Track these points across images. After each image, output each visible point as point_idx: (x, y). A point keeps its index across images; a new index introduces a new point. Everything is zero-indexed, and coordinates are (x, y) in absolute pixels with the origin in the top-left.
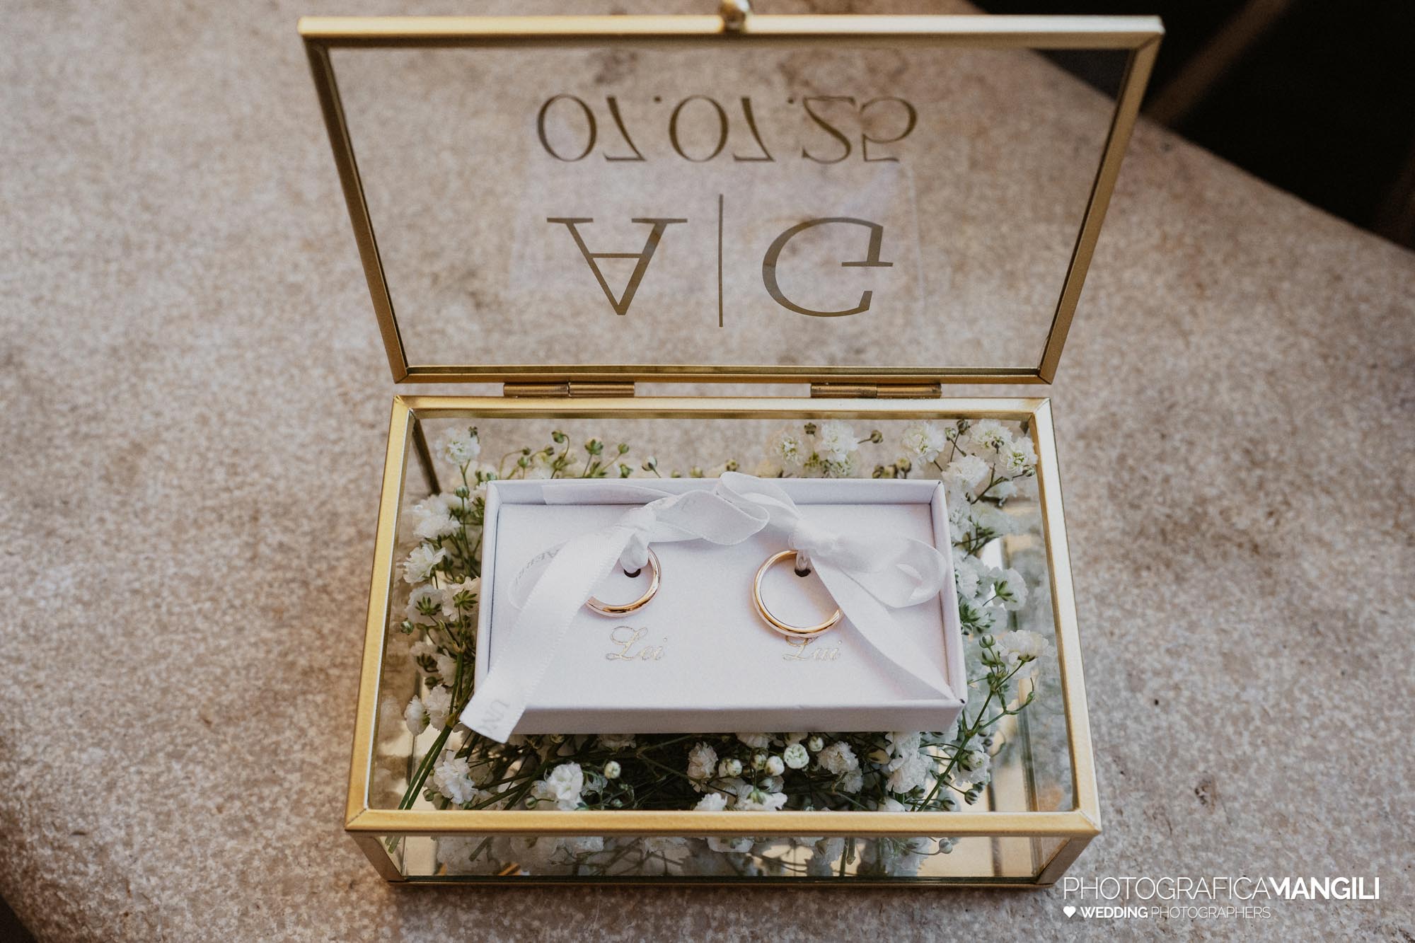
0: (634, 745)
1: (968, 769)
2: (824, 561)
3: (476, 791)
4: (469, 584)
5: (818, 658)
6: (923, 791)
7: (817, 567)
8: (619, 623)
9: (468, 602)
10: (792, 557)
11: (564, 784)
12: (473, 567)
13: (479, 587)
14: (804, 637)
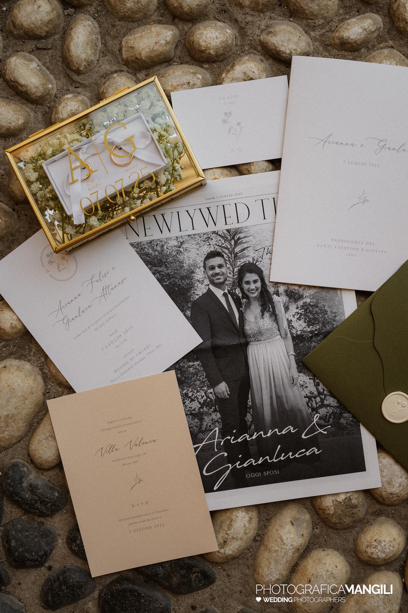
0: (104, 203)
1: (176, 171)
2: (123, 145)
3: (76, 230)
4: (50, 188)
5: (133, 167)
6: (169, 179)
7: (122, 147)
8: (88, 181)
9: (52, 191)
10: (116, 146)
11: (94, 221)
12: (49, 183)
13: (53, 187)
14: (128, 164)
